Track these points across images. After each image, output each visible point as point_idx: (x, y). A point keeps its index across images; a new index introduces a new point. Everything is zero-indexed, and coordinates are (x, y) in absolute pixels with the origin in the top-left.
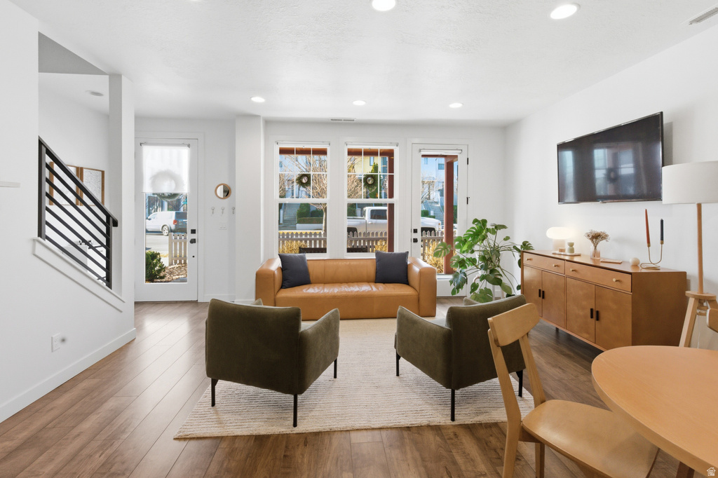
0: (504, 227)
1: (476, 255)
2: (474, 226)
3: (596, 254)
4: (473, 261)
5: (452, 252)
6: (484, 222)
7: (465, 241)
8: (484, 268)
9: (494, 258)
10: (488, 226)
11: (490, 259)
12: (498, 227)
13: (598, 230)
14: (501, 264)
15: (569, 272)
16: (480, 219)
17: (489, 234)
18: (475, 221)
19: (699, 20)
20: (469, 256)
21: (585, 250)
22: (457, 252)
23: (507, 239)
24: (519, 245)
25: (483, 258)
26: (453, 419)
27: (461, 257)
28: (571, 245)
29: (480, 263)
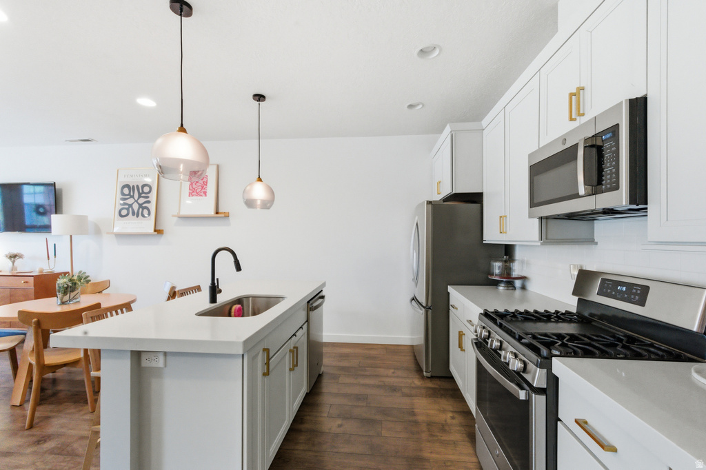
3: (13, 268)
13: (15, 252)
21: (5, 267)
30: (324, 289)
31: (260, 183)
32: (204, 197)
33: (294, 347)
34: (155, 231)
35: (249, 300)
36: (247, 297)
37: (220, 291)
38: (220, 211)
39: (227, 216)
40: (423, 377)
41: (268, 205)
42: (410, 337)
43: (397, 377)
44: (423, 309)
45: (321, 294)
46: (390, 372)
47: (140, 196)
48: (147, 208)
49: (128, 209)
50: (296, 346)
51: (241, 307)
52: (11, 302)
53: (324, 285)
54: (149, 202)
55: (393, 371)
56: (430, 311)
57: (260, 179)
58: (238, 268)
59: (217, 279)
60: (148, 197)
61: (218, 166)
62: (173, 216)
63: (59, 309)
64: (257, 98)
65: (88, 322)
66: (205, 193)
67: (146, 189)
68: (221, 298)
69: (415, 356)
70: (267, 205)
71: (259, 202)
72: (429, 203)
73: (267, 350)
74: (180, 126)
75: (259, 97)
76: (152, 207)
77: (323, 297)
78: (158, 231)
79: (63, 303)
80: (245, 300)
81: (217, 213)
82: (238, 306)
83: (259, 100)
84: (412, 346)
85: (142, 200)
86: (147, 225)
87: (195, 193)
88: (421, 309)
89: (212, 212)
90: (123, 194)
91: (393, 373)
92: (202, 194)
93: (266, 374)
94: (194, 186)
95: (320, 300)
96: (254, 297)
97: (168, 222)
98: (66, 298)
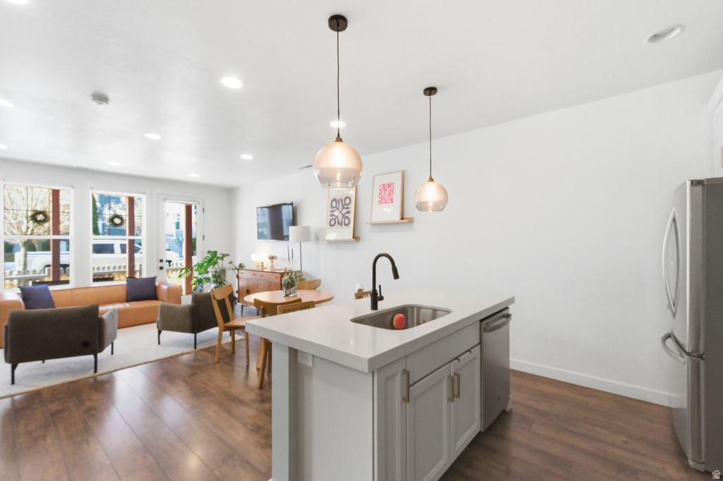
0: (228, 255)
1: (210, 275)
2: (209, 255)
3: (272, 267)
4: (208, 279)
5: (191, 275)
6: (215, 252)
7: (202, 265)
8: (215, 282)
9: (222, 276)
10: (219, 255)
11: (219, 276)
12: (224, 256)
13: (273, 255)
14: (227, 280)
15: (259, 277)
16: (212, 250)
17: (219, 260)
18: (209, 252)
19: (300, 168)
20: (205, 276)
21: (268, 265)
22: (196, 274)
23: (231, 263)
24: (237, 266)
25: (214, 276)
26: (195, 348)
27: (200, 277)
28: (262, 263)
29: (212, 279)
30: (511, 307)
31: (431, 183)
32: (391, 204)
33: (455, 374)
34: (354, 237)
35: (413, 310)
36: (412, 307)
37: (382, 298)
38: (405, 217)
39: (411, 221)
40: (687, 468)
41: (441, 207)
42: (667, 393)
43: (634, 451)
44: (686, 357)
45: (505, 312)
46: (620, 439)
47: (343, 208)
48: (348, 218)
49: (335, 220)
50: (458, 372)
51: (403, 317)
52: (269, 290)
53: (512, 300)
54: (349, 212)
55: (625, 439)
56: (702, 362)
57: (431, 180)
58: (396, 276)
59: (380, 286)
60: (348, 208)
61: (403, 173)
62: (367, 223)
63: (284, 300)
64: (428, 92)
65: (280, 313)
66: (392, 200)
67: (347, 201)
68: (382, 306)
69: (672, 427)
70: (439, 207)
71: (430, 205)
72: (695, 183)
73: (406, 373)
74: (337, 136)
75: (430, 91)
76: (351, 216)
77: (508, 316)
78: (356, 238)
79: (287, 296)
80: (409, 310)
81: (402, 219)
82: (401, 315)
83: (430, 95)
84: (670, 409)
85: (344, 211)
86: (347, 233)
87: (383, 201)
88: (682, 356)
89: (397, 218)
90: (332, 207)
91: (625, 442)
92: (390, 201)
93: (406, 399)
94: (383, 194)
95: (504, 320)
96: (419, 308)
97: (365, 229)
98: (288, 292)
